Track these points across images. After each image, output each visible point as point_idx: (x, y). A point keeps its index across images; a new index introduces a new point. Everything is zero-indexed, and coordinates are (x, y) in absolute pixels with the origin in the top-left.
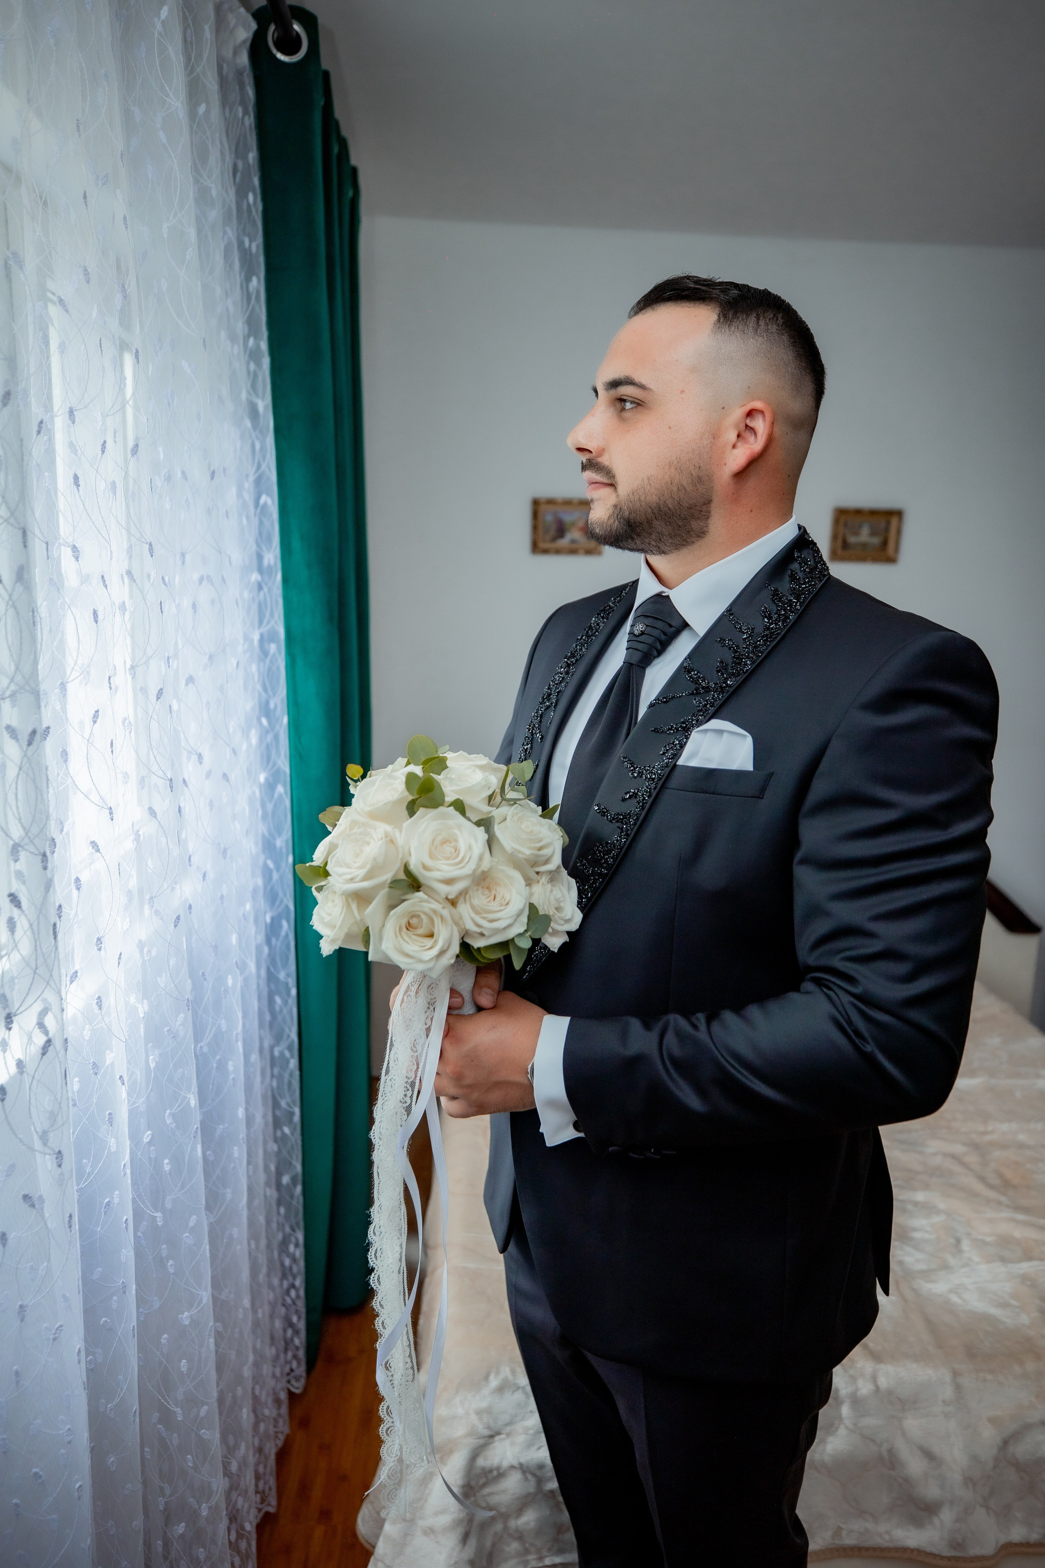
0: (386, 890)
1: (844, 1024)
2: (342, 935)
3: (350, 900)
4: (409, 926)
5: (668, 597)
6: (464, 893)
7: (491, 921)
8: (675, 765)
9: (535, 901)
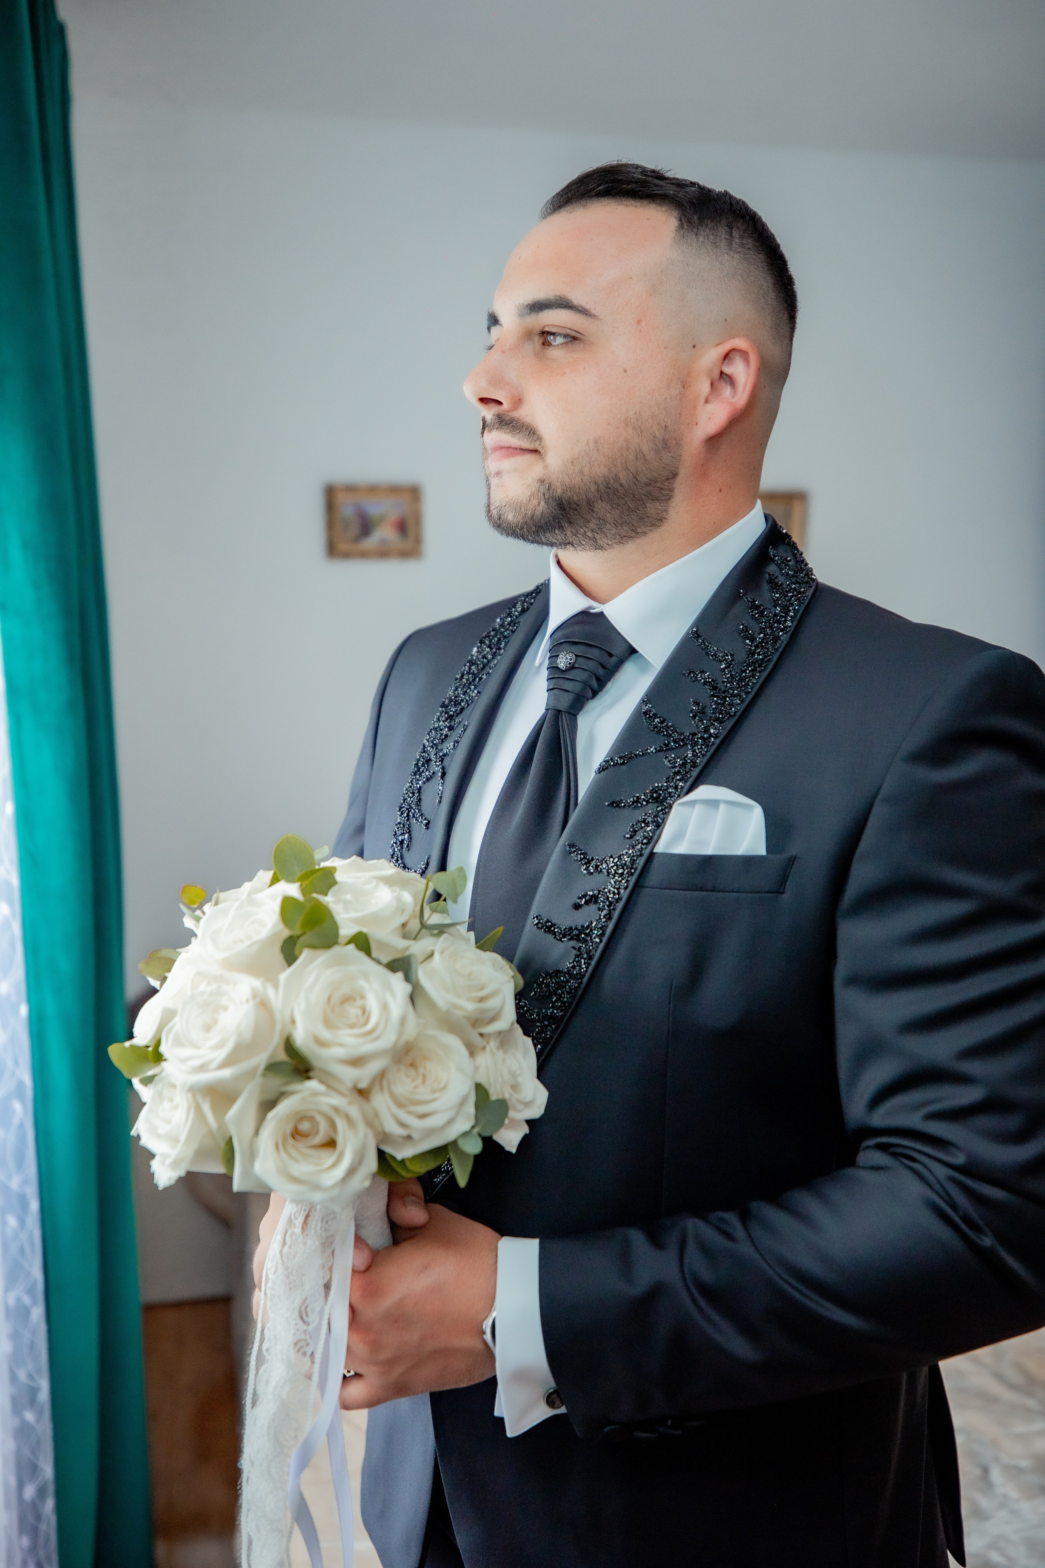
0: (258, 1080)
1: (948, 1210)
2: (191, 1153)
3: (198, 1098)
4: (296, 1134)
5: (602, 613)
6: (381, 1077)
8: (652, 854)
9: (482, 1079)
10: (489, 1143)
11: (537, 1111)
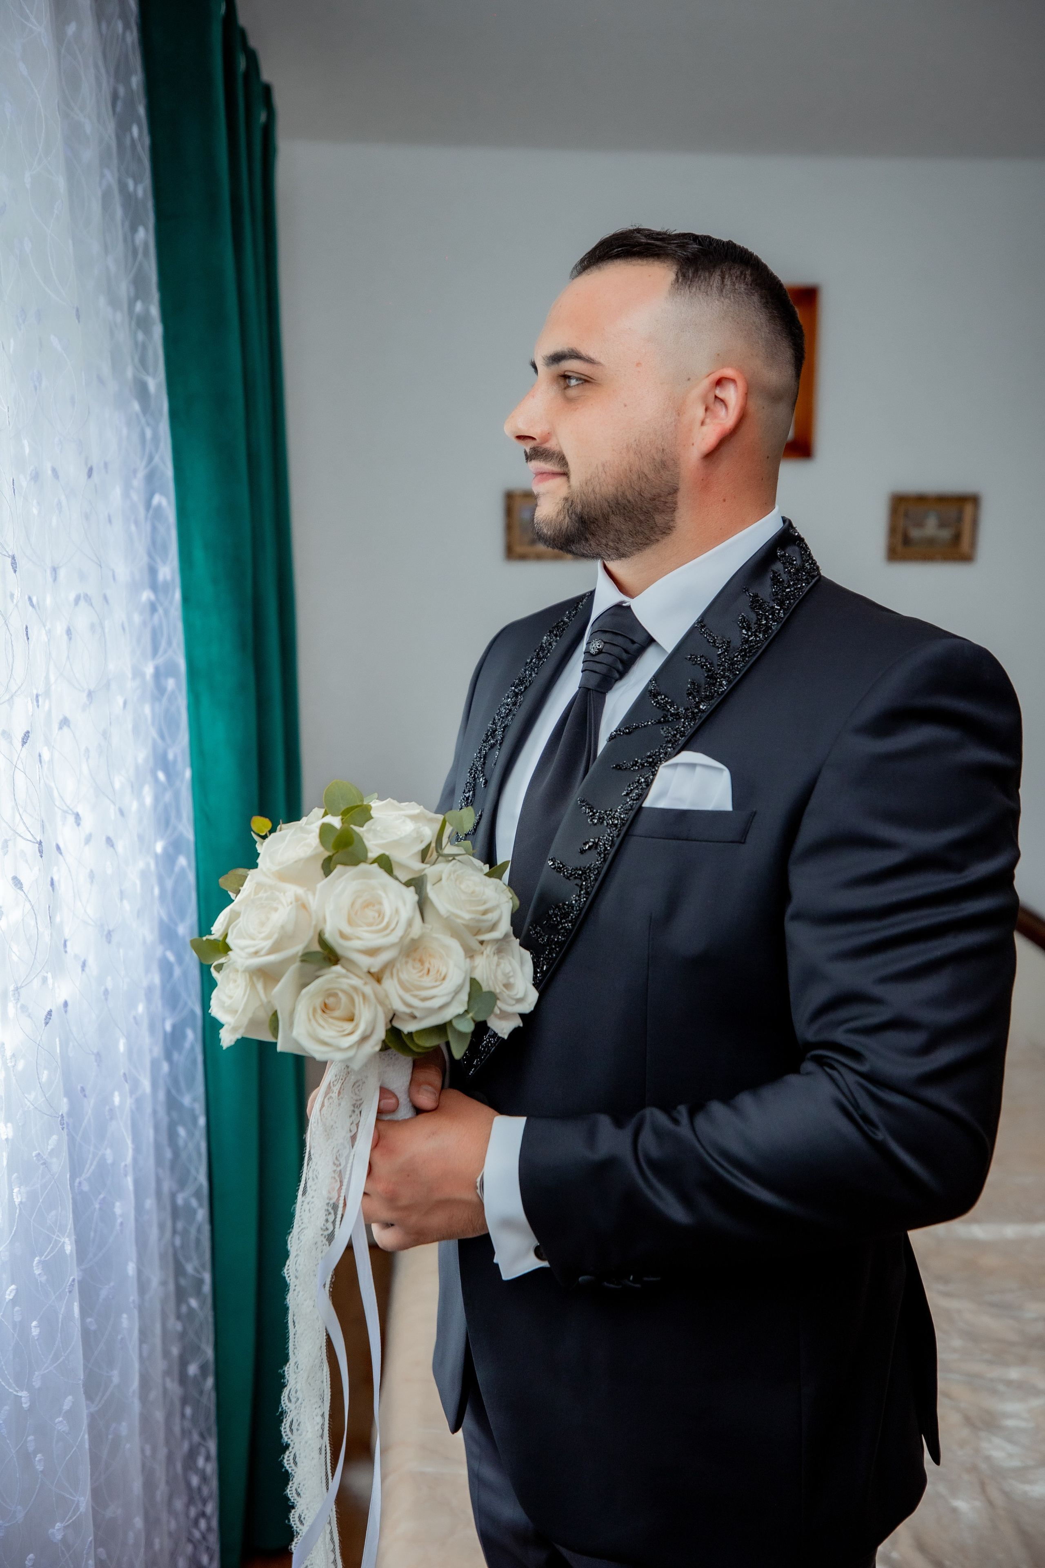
0: (297, 964)
1: (849, 1107)
2: (245, 1021)
3: (255, 979)
4: (325, 1008)
5: (629, 607)
6: (389, 966)
7: (424, 999)
8: (641, 808)
9: (478, 976)
10: (481, 1028)
11: (528, 1007)
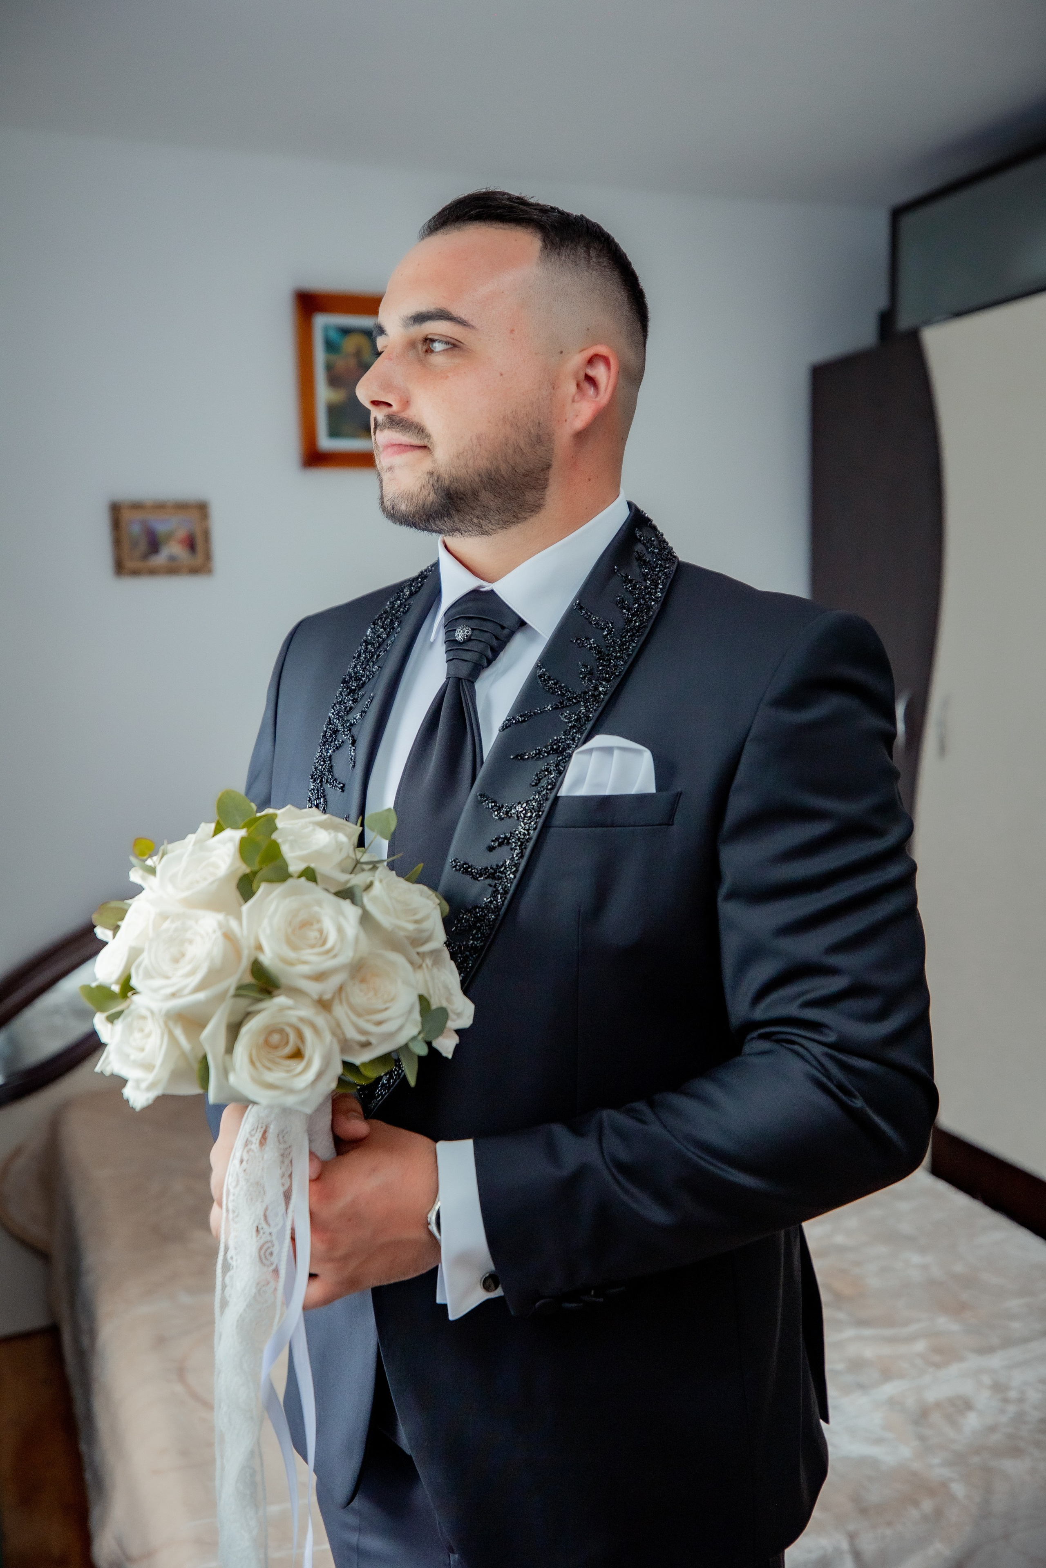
0: (229, 1003)
1: (824, 1080)
2: (166, 1075)
3: (171, 1024)
4: (268, 1046)
5: (492, 591)
7: (379, 1023)
8: (557, 798)
9: (423, 991)
10: (431, 1049)
